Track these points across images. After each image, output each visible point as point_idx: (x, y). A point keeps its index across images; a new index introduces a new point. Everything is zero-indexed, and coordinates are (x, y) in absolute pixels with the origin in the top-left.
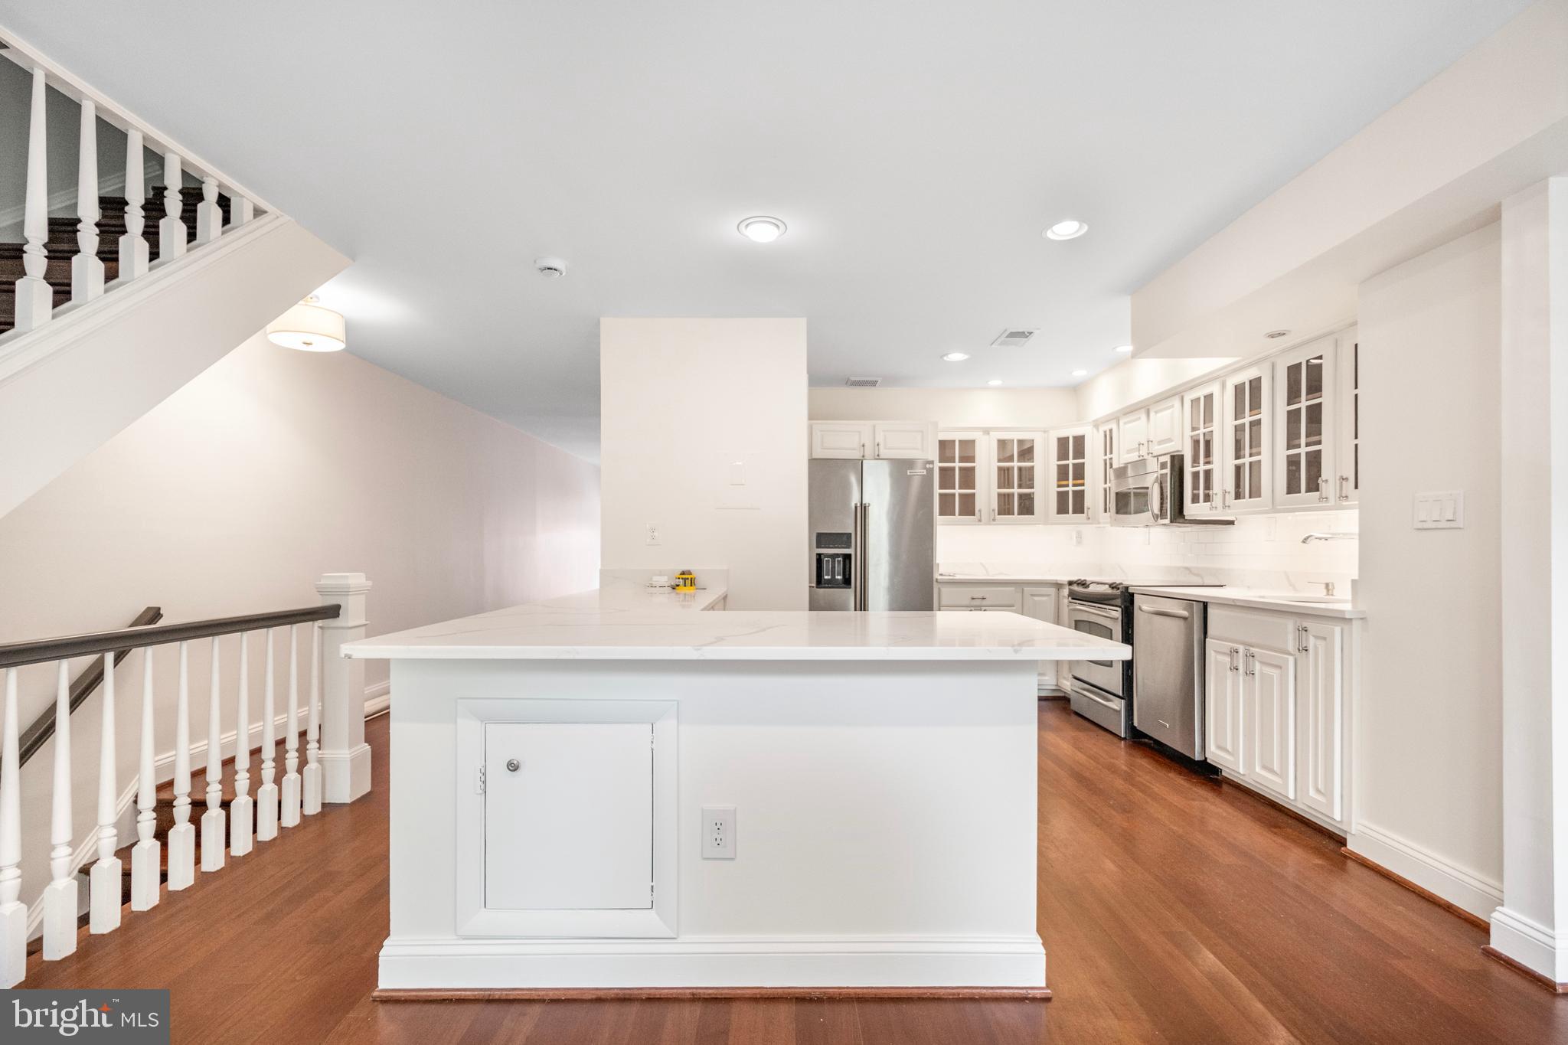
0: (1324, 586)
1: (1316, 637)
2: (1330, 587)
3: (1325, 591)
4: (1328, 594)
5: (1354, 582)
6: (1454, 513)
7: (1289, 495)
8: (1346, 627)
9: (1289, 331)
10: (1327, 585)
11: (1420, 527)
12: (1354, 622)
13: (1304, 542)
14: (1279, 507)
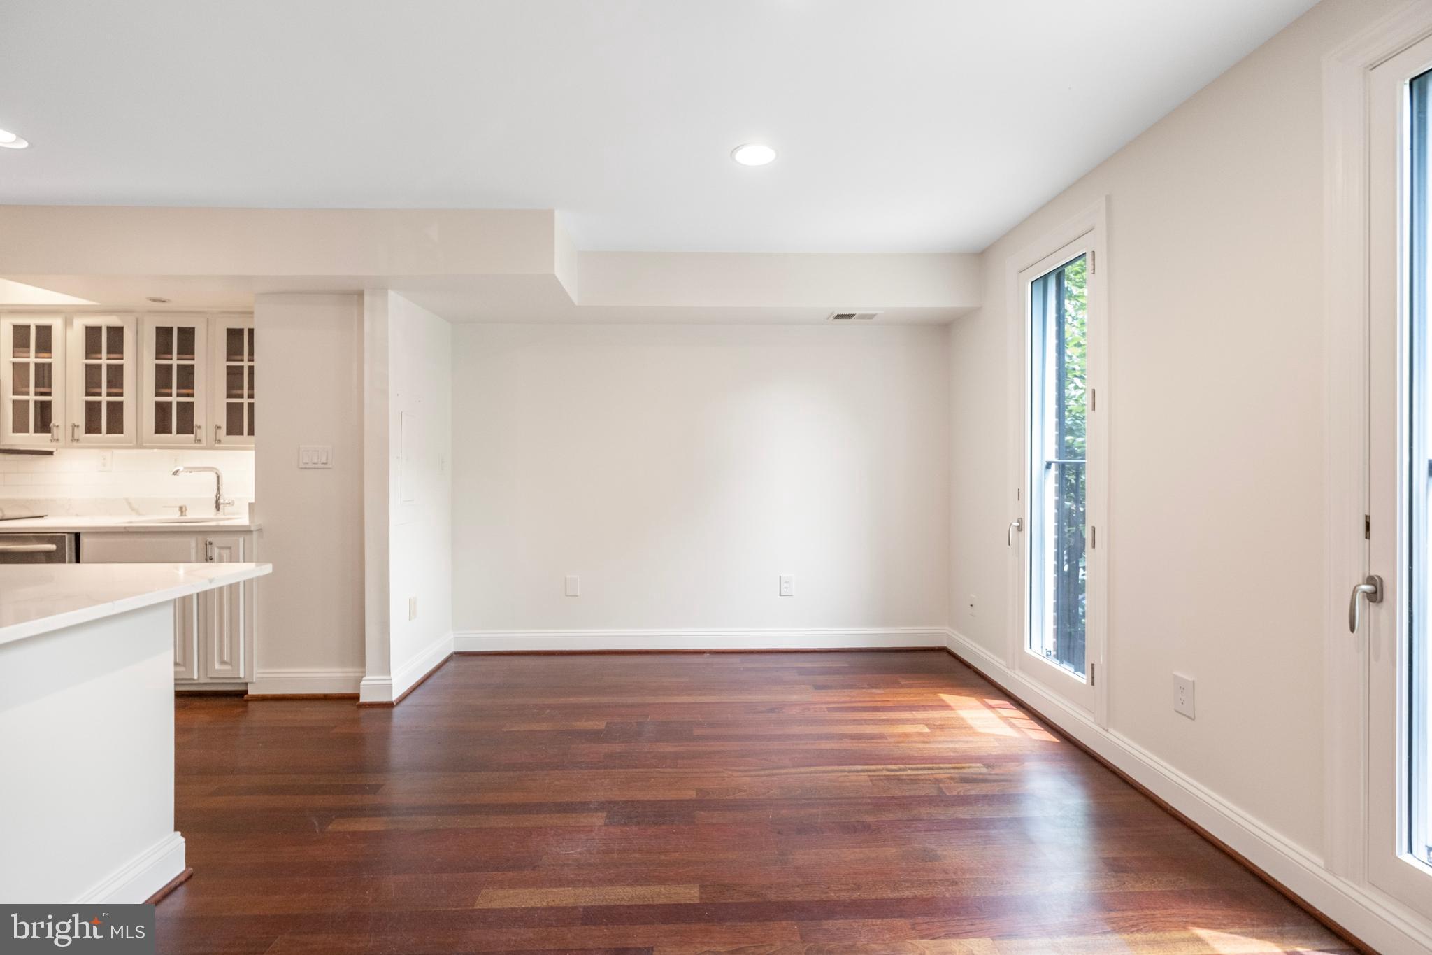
0: (178, 509)
1: (221, 548)
2: (184, 509)
3: (179, 513)
4: (182, 515)
5: (250, 504)
6: (327, 459)
7: (158, 435)
8: (247, 537)
9: (169, 300)
10: (181, 508)
11: (304, 467)
12: (254, 533)
13: (173, 474)
14: (144, 445)
